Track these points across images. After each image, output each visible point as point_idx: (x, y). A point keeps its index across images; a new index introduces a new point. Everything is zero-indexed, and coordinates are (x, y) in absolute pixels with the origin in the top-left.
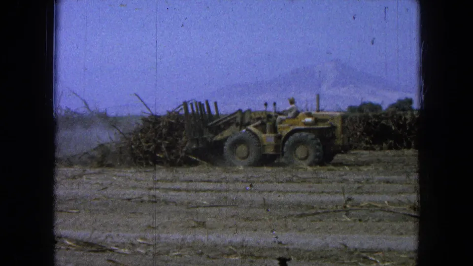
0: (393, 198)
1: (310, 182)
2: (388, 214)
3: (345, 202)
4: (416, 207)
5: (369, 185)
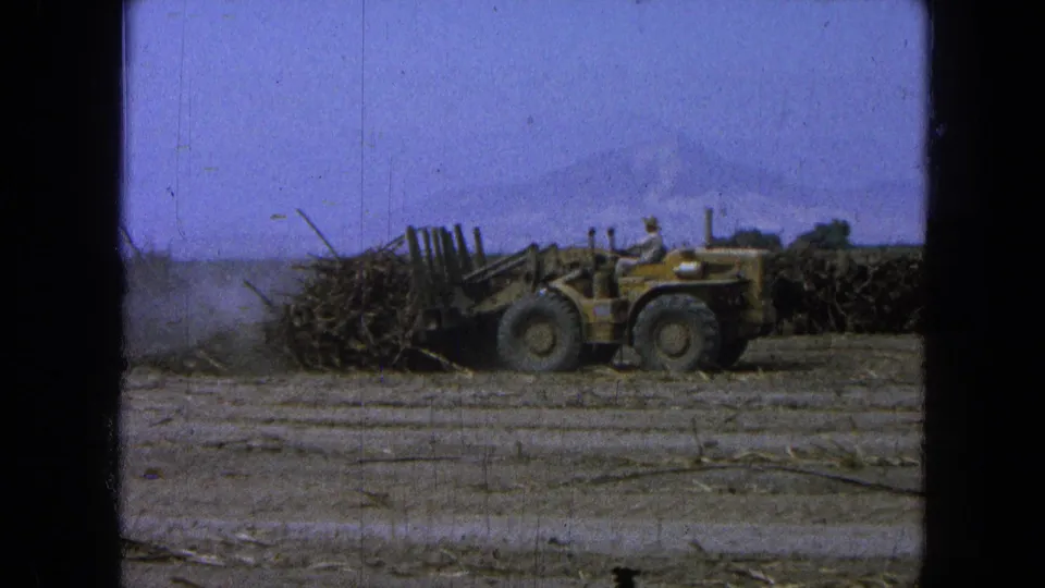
0: (804, 442)
1: (620, 406)
2: (792, 476)
3: (698, 451)
4: (856, 461)
5: (752, 414)
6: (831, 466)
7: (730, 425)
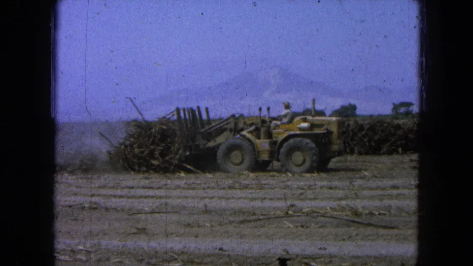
0: (334, 204)
1: (251, 188)
2: (331, 220)
3: (287, 208)
4: (358, 213)
5: (311, 191)
6: (347, 215)
7: (302, 197)
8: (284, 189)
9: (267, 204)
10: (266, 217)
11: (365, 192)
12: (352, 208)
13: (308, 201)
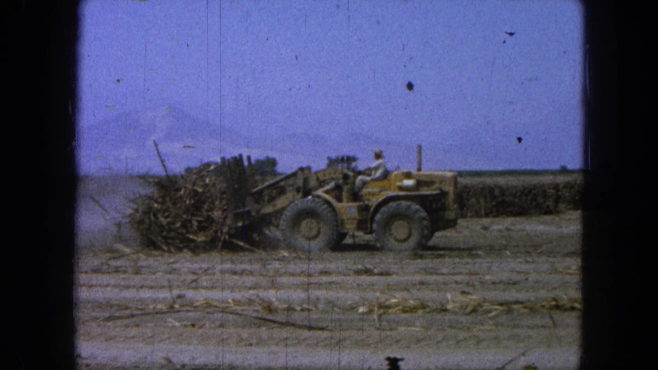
1: (125, 272)
2: (231, 317)
3: (172, 301)
4: (272, 308)
5: (208, 277)
6: (257, 311)
7: (194, 284)
8: (170, 273)
9: (146, 294)
10: (143, 312)
11: (284, 280)
12: (264, 301)
13: (203, 291)
